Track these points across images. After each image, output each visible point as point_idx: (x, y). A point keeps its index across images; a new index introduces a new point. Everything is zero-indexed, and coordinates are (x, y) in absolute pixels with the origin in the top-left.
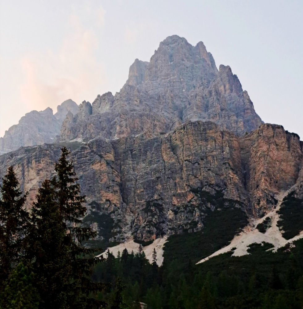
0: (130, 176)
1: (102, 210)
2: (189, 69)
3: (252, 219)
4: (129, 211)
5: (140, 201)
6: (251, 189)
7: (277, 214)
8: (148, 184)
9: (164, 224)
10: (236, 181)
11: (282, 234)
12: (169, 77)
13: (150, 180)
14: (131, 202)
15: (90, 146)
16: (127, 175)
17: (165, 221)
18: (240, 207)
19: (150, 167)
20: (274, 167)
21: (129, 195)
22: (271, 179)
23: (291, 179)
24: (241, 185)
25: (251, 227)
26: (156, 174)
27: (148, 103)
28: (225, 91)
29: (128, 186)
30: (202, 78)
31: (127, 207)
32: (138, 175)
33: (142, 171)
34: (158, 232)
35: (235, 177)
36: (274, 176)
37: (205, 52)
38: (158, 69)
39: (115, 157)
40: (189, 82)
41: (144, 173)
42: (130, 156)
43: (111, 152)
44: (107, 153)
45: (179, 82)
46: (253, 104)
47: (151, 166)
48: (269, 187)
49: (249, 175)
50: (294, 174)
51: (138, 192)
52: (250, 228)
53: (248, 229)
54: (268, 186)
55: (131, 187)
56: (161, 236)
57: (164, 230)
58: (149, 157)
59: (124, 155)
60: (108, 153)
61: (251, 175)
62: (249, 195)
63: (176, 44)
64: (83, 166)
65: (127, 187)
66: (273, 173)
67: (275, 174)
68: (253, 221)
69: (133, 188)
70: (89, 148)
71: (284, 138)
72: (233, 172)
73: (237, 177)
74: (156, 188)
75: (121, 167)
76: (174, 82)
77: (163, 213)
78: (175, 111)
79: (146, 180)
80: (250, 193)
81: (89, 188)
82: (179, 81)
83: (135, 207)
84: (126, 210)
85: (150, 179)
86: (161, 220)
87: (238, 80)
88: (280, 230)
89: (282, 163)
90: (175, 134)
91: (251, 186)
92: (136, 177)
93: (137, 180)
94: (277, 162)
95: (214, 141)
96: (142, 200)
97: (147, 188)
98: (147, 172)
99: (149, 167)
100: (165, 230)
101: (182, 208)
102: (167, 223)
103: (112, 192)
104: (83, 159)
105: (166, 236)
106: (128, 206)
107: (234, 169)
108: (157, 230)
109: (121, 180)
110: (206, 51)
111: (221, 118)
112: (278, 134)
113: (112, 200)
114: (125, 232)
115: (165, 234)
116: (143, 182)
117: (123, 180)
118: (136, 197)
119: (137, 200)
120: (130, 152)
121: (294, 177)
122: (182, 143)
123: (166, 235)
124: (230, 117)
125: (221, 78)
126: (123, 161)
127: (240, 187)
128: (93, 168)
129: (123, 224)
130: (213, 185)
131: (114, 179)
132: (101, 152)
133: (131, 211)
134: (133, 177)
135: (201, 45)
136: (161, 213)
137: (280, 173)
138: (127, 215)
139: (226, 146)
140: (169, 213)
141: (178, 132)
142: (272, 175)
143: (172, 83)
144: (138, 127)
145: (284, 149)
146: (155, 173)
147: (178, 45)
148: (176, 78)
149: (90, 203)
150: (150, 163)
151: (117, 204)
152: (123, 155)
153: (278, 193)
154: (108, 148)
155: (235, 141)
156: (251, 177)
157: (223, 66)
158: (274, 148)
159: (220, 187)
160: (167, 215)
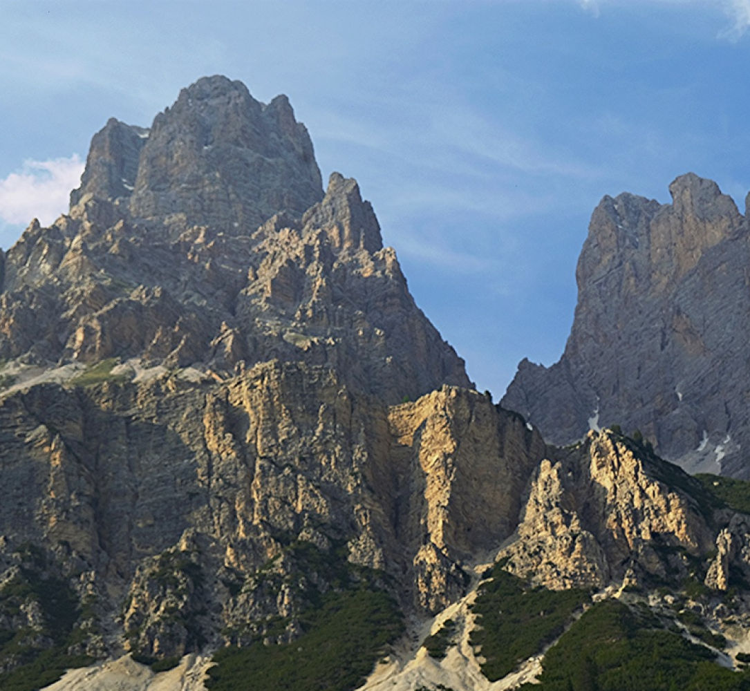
0: (121, 482)
1: (48, 566)
2: (251, 169)
3: (412, 618)
4: (115, 573)
5: (142, 548)
6: (411, 540)
7: (470, 611)
8: (166, 506)
9: (205, 618)
10: (378, 517)
11: (481, 665)
12: (200, 185)
13: (171, 499)
14: (120, 551)
15: (27, 399)
16: (113, 479)
17: (207, 610)
18: (386, 586)
19: (173, 465)
20: (466, 493)
21: (117, 531)
22: (457, 523)
23: (502, 523)
24: (388, 530)
25: (410, 639)
26: (186, 483)
27: (151, 264)
28: (342, 242)
29: (114, 507)
30: (282, 197)
31: (109, 561)
32: (140, 483)
33: (151, 473)
34: (191, 636)
35: (374, 508)
36: (466, 514)
37: (292, 122)
38: (174, 161)
39: (84, 429)
40: (249, 204)
41: (158, 478)
42: (125, 432)
43: (77, 419)
44: (67, 422)
45: (224, 201)
46: (408, 283)
47: (174, 462)
48: (453, 542)
49: (409, 505)
50: (509, 514)
51: (140, 525)
52: (409, 644)
53: (404, 646)
54: (451, 538)
55: (122, 511)
56: (196, 648)
57: (204, 632)
58: (172, 440)
59: (109, 426)
60: (69, 419)
61: (411, 506)
62: (405, 554)
63: (222, 99)
64: (5, 449)
65: (111, 509)
66: (463, 507)
67: (467, 509)
68: (413, 623)
69: (128, 513)
70: (22, 404)
71: (493, 425)
72: (371, 497)
73: (381, 510)
74: (184, 520)
75: (97, 457)
76: (212, 200)
77: (202, 587)
78: (218, 289)
79: (160, 497)
80: (407, 549)
81: (16, 507)
82: (226, 198)
83: (129, 563)
84: (107, 568)
85: (172, 496)
86: (199, 607)
87: (374, 215)
88: (476, 655)
89: (485, 485)
90: (240, 388)
91: (409, 532)
92: (136, 486)
93: (137, 496)
94: (473, 482)
95: (332, 417)
96: (147, 547)
97: (162, 519)
98: (165, 478)
99: (170, 464)
100: (206, 634)
101: (252, 583)
102: (213, 614)
103: (75, 523)
104: (6, 433)
105: (209, 648)
106: (112, 560)
107: (374, 488)
108: (189, 632)
109: (96, 490)
110: (295, 120)
111: (332, 322)
112: (479, 416)
113: (74, 543)
114: (106, 630)
115: (207, 642)
116: (153, 503)
117: (102, 490)
118: (134, 539)
119: (136, 545)
120: (123, 423)
121: (508, 519)
122: (256, 413)
123: (208, 646)
124: (355, 321)
125: (333, 209)
126: (106, 442)
127: (387, 533)
128: (29, 457)
129: (102, 608)
130: (325, 527)
131: (82, 490)
132: (52, 418)
133: (118, 572)
134: (129, 486)
135: (282, 103)
136: (199, 588)
137: (479, 507)
138: (110, 582)
139: (360, 431)
140: (216, 590)
141: (247, 385)
142: (461, 512)
143: (207, 202)
144: (133, 338)
145: (492, 453)
146: (184, 482)
147: (229, 103)
148: (218, 190)
149: (18, 545)
150: (174, 455)
151: (87, 552)
152: (106, 428)
153: (471, 557)
154: (70, 408)
155: (381, 419)
156: (412, 512)
157: (340, 176)
158: (469, 448)
159: (340, 531)
160: (213, 594)
